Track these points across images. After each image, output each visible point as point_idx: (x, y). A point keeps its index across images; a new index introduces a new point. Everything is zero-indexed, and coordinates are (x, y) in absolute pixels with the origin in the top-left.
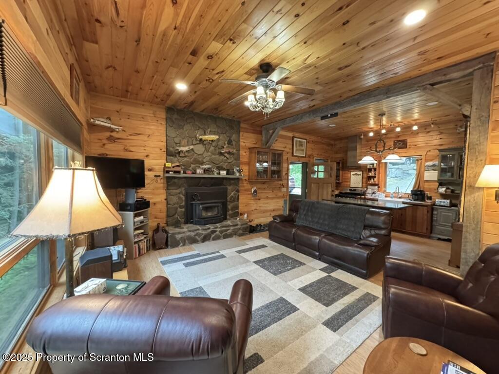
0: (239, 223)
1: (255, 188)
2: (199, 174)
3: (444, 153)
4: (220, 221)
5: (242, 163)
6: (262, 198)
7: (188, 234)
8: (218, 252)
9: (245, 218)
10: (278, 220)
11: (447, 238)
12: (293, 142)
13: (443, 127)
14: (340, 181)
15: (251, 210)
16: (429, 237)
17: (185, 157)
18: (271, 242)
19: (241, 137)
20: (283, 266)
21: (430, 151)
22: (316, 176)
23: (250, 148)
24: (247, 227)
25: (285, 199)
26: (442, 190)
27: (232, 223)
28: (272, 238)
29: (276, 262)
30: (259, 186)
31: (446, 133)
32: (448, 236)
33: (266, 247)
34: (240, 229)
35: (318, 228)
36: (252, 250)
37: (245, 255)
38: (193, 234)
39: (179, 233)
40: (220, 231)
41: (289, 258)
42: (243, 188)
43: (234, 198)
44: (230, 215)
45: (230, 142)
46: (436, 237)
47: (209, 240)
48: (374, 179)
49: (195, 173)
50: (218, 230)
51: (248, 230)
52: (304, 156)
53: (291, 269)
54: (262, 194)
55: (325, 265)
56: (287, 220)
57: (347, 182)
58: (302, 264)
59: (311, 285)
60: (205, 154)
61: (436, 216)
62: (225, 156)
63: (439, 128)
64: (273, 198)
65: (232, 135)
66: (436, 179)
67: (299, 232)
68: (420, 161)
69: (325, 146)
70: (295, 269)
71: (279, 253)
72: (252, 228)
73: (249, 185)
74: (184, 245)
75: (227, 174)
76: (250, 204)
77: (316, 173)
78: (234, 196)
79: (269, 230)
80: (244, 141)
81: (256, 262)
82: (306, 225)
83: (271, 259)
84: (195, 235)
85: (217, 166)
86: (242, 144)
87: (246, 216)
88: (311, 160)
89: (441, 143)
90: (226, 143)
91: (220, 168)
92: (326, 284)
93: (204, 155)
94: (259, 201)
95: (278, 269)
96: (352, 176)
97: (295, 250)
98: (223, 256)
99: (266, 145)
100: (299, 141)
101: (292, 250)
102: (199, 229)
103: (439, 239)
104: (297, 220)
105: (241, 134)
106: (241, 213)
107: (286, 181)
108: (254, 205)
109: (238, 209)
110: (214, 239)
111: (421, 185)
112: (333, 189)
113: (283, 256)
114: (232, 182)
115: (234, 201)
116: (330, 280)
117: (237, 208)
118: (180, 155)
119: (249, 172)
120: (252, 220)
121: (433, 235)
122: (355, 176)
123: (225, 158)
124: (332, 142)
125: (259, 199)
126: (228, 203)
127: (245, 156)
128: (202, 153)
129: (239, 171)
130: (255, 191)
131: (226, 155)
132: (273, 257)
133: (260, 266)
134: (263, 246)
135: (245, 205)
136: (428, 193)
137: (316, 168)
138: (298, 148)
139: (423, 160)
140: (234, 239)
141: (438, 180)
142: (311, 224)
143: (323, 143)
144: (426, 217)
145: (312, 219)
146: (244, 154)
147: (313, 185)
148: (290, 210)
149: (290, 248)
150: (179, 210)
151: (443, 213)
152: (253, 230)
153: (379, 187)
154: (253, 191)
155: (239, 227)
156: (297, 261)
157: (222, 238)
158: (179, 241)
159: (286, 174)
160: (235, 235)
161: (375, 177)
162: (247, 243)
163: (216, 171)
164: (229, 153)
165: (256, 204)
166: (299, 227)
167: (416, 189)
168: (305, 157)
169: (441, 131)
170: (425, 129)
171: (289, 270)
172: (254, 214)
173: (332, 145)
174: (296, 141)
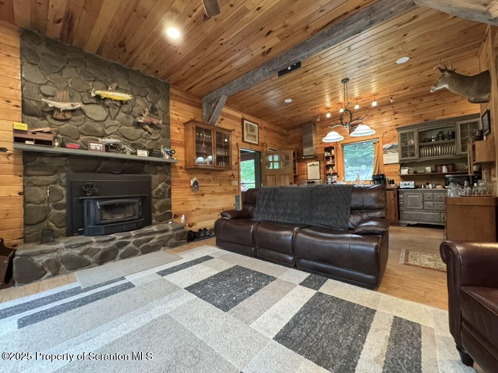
0: (171, 228)
1: (195, 179)
3: (403, 132)
4: (139, 228)
5: (175, 143)
6: (206, 193)
7: (65, 253)
8: (123, 278)
9: (182, 222)
10: (229, 217)
11: (416, 223)
12: (243, 125)
13: (396, 107)
14: (297, 174)
15: (191, 209)
16: (399, 225)
17: (67, 120)
18: (220, 250)
19: (171, 107)
20: (239, 289)
21: (386, 132)
22: (271, 168)
23: (185, 124)
24: (184, 233)
25: (237, 194)
26: (405, 172)
27: (157, 228)
28: (221, 244)
29: (226, 283)
30: (202, 176)
31: (401, 113)
32: (416, 221)
33: (212, 258)
34: (171, 236)
35: (286, 221)
36: (188, 266)
37: (171, 278)
38: (77, 252)
39: (42, 253)
40: (134, 243)
41: (248, 271)
42: (177, 179)
43: (164, 193)
44: (156, 218)
45: (153, 111)
46: (405, 224)
47: (113, 259)
48: (332, 168)
49: (87, 147)
50: (132, 240)
51: (185, 237)
52: (257, 143)
53: (253, 292)
54: (205, 187)
55: (305, 275)
56: (241, 217)
57: (304, 174)
58: (270, 279)
59: (295, 321)
60: (109, 122)
61: (402, 200)
62: (146, 130)
63: (393, 107)
64: (221, 194)
65: (158, 101)
66: (397, 161)
67: (260, 229)
68: (378, 144)
69: (278, 136)
70: (261, 291)
71: (232, 266)
72: (192, 235)
73: (186, 175)
74: (55, 274)
75: (150, 155)
76: (189, 201)
77: (271, 164)
78: (163, 190)
79: (216, 235)
80: (177, 113)
81: (190, 289)
82: (269, 219)
83: (217, 278)
84: (82, 254)
85: (132, 142)
86: (172, 116)
87: (183, 218)
88: (265, 149)
89: (397, 124)
90: (147, 110)
91: (136, 147)
92: (321, 313)
93: (105, 123)
94: (202, 198)
95: (232, 296)
96: (309, 168)
97: (256, 257)
98: (130, 285)
99: (208, 121)
100: (250, 125)
101: (252, 258)
102: (91, 242)
103: (409, 225)
104: (255, 215)
105: (171, 102)
106: (175, 215)
107: (237, 172)
108: (194, 203)
109: (171, 209)
110: (124, 257)
111: (381, 169)
112: (291, 181)
113: (239, 270)
114: (159, 168)
115: (163, 197)
116: (324, 301)
117: (170, 207)
118: (54, 116)
119: (186, 157)
120: (194, 224)
121: (402, 222)
122: (312, 167)
123: (146, 133)
124: (285, 132)
125: (203, 195)
126: (154, 200)
127: (178, 133)
128: (102, 119)
129: (170, 154)
130: (196, 183)
131: (147, 127)
132: (222, 273)
133: (197, 295)
134: (208, 258)
135: (181, 203)
136: (389, 177)
137: (270, 158)
138: (249, 133)
139: (381, 143)
140: (162, 253)
141: (400, 161)
142: (275, 217)
143: (276, 132)
144: (393, 202)
145: (276, 210)
146: (178, 131)
147: (268, 177)
148: (244, 203)
149: (247, 255)
150: (54, 211)
151: (409, 196)
152: (193, 237)
153: (338, 177)
154: (192, 183)
155: (170, 233)
156: (261, 274)
157: (139, 253)
158: (42, 268)
159: (236, 163)
160: (164, 246)
161: (334, 165)
162: (181, 256)
163: (129, 149)
164: (152, 125)
165: (198, 201)
166: (259, 223)
167: (376, 174)
168: (257, 145)
169: (396, 111)
170: (380, 110)
171: (250, 295)
172: (196, 215)
173: (285, 135)
174: (247, 124)
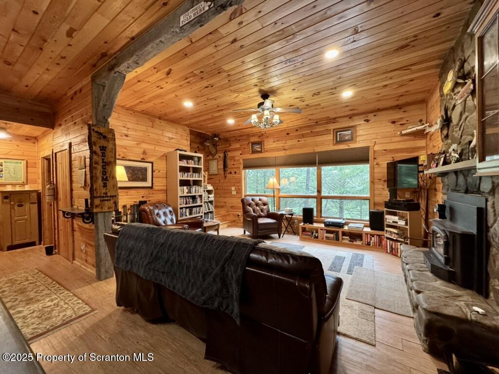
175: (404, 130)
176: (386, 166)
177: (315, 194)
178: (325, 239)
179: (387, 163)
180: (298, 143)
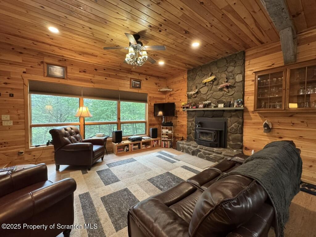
0: (223, 153)
1: (266, 121)
2: (201, 108)
5: (249, 93)
6: (286, 137)
17: (195, 97)
42: (249, 121)
44: (230, 145)
47: (196, 155)
50: (203, 151)
60: (209, 93)
73: (259, 118)
75: (225, 106)
76: (261, 140)
78: (236, 128)
91: (219, 102)
102: (190, 145)
106: (246, 148)
109: (242, 143)
114: (234, 113)
115: (235, 133)
123: (225, 93)
125: (281, 138)
128: (206, 92)
130: (265, 125)
131: (225, 89)
135: (252, 140)
150: (192, 131)
157: (205, 158)
158: (181, 148)
163: (213, 105)
175: (161, 89)
176: (153, 105)
177: (116, 121)
178: (133, 150)
179: (154, 104)
180: (105, 80)
